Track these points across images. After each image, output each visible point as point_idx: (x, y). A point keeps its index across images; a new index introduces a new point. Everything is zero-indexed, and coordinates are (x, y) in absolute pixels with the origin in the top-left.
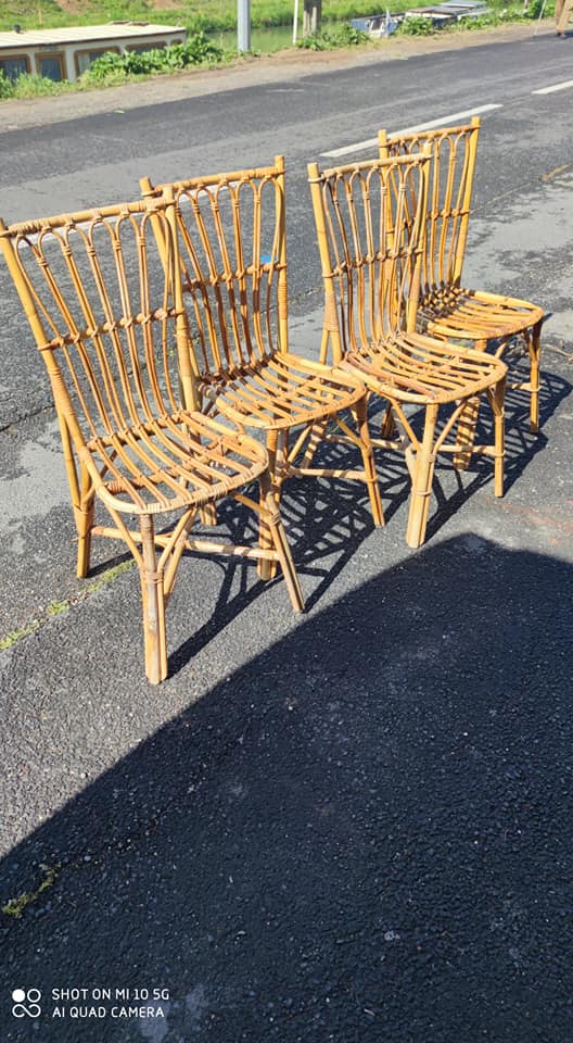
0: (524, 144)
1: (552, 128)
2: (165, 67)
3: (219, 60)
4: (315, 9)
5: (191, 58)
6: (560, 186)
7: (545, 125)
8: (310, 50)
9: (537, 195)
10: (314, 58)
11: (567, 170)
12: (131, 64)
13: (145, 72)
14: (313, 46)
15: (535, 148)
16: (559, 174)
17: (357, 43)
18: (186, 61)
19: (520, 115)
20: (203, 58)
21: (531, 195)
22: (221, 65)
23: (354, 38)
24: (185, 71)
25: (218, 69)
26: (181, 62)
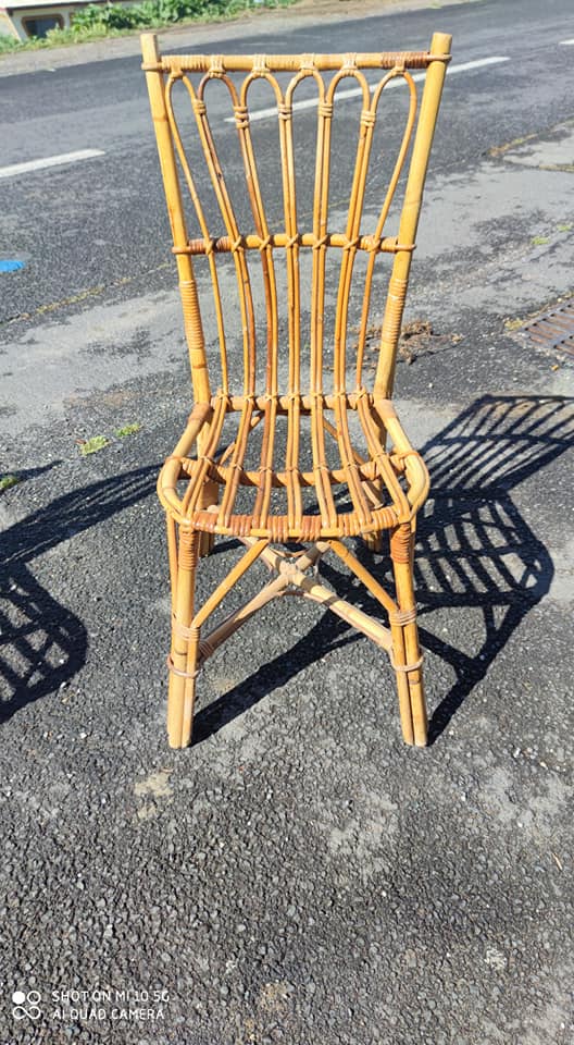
0: (498, 106)
1: (551, 85)
2: (155, 22)
3: (222, 13)
5: (189, 11)
6: (510, 163)
7: (544, 82)
9: (461, 176)
10: (335, 8)
11: (532, 142)
12: (112, 18)
13: (130, 26)
15: (509, 111)
16: (517, 146)
18: (182, 13)
19: (523, 71)
20: (203, 9)
21: (455, 176)
22: (221, 18)
24: (176, 25)
25: (218, 22)
26: (176, 15)
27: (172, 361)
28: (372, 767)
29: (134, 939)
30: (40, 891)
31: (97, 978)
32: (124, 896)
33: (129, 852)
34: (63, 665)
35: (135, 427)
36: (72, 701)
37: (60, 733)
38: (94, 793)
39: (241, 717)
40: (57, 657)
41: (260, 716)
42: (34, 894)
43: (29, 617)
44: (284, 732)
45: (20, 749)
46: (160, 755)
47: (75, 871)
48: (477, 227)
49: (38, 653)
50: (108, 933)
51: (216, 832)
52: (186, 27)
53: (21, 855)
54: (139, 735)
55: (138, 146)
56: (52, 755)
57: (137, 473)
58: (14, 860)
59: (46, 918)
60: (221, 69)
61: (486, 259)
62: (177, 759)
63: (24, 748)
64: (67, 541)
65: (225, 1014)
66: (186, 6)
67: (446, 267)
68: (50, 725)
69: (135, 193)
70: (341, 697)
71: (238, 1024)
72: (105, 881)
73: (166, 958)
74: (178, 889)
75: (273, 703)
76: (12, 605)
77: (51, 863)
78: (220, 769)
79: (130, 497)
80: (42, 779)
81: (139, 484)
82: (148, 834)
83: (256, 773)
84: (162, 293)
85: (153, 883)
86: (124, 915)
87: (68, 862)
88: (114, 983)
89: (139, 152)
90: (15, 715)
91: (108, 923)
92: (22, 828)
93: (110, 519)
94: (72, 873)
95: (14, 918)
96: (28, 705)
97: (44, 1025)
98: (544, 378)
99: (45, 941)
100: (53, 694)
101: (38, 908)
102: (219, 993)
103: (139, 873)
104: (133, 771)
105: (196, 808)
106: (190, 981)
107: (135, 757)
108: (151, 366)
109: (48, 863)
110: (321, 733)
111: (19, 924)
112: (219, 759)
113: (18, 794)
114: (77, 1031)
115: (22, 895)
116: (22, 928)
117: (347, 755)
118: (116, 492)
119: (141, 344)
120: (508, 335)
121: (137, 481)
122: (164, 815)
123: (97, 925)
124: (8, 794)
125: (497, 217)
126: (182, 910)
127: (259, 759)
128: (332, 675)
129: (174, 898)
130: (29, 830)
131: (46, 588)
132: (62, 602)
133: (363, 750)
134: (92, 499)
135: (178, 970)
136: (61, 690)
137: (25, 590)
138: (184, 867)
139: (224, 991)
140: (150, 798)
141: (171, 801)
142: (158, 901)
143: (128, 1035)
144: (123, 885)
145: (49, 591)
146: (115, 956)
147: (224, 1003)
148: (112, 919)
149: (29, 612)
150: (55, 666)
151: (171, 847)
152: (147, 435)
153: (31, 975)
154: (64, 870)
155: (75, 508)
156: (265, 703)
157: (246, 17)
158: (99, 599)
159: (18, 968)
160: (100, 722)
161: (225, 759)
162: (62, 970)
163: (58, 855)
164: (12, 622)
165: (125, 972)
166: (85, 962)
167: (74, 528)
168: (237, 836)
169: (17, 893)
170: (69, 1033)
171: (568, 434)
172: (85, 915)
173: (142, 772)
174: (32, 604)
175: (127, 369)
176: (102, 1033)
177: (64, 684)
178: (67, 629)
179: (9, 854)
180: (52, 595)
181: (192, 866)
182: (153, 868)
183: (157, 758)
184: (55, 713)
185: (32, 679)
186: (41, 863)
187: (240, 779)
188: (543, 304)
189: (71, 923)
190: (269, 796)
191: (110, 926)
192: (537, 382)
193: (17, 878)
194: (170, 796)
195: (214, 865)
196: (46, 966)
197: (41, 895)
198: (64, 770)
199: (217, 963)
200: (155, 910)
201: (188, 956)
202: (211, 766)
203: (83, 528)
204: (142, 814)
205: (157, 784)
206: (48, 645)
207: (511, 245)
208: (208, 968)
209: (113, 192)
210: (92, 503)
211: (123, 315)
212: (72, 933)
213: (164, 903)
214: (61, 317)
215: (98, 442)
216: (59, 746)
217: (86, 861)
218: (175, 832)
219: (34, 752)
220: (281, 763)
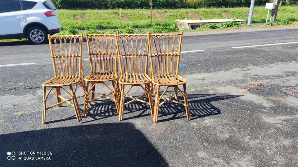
2: (221, 28)
4: (274, 16)
5: (230, 26)
8: (269, 25)
9: (286, 63)
12: (211, 26)
13: (215, 28)
14: (271, 25)
17: (287, 24)
18: (228, 26)
21: (284, 63)
22: (238, 28)
23: (286, 23)
24: (226, 29)
25: (237, 29)
26: (226, 27)
35: (200, 89)
48: (284, 72)
51: (201, 130)
52: (228, 29)
55: (211, 50)
57: (199, 95)
61: (283, 77)
66: (229, 25)
67: (273, 77)
69: (208, 58)
84: (209, 73)
89: (211, 51)
105: (199, 127)
108: (204, 82)
110: (220, 126)
117: (224, 129)
119: (203, 79)
120: (282, 89)
125: (290, 71)
141: (196, 126)
147: (198, 142)
151: (195, 129)
152: (202, 90)
157: (244, 28)
163: (180, 126)
168: (204, 131)
175: (201, 82)
186: (177, 126)
188: (293, 86)
190: (210, 129)
199: (198, 139)
201: (195, 138)
204: (191, 126)
207: (291, 76)
209: (204, 57)
211: (201, 75)
214: (190, 74)
215: (193, 90)
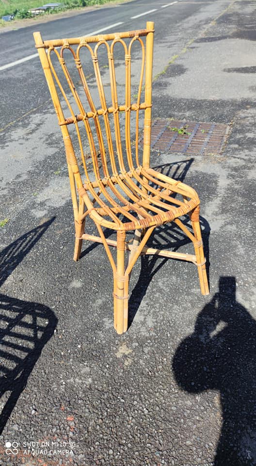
27: (2, 189)
28: (196, 309)
29: (158, 409)
30: (107, 411)
31: (154, 430)
32: (142, 396)
33: (132, 379)
34: (48, 324)
35: (6, 220)
36: (64, 336)
37: (68, 350)
38: (101, 365)
39: (138, 312)
40: (43, 322)
41: (145, 309)
42: (106, 414)
43: (16, 312)
44: (158, 310)
45: (55, 364)
46: (117, 339)
47: (116, 397)
49: (33, 324)
50: (146, 412)
51: (159, 356)
53: (88, 402)
54: (103, 336)
56: (71, 360)
58: (87, 406)
59: (118, 419)
60: (68, 45)
62: (125, 338)
63: (56, 363)
64: (10, 276)
65: (208, 416)
68: (61, 349)
70: (169, 290)
71: (215, 417)
72: (131, 395)
73: (174, 408)
74: (161, 383)
75: (146, 302)
76: (4, 311)
77: (104, 399)
78: (144, 333)
79: (26, 249)
80: (75, 371)
81: (26, 242)
82: (135, 370)
83: (158, 329)
85: (150, 385)
86: (147, 402)
87: (110, 395)
88: (161, 428)
90: (42, 352)
91: (143, 408)
92: (81, 393)
93: (23, 260)
94: (115, 398)
95: (104, 427)
96: (45, 345)
97: (146, 458)
98: (158, 159)
99: (123, 428)
100: (53, 337)
101: (111, 418)
102: (201, 409)
103: (142, 384)
104: (110, 350)
105: (146, 351)
106: (189, 411)
107: (107, 344)
109: (102, 400)
110: (171, 305)
111: (108, 428)
112: (141, 330)
113: (68, 381)
114: (161, 453)
115: (101, 417)
116: (110, 428)
117: (185, 309)
118: (18, 249)
121: (24, 241)
122: (136, 359)
123: (140, 411)
124: (64, 383)
126: (167, 389)
127: (156, 324)
128: (160, 284)
129: (162, 386)
130: (84, 392)
131: (15, 297)
132: (28, 300)
133: (189, 305)
134: (9, 255)
135: (182, 410)
136: (55, 334)
137: (6, 302)
138: (157, 374)
139: (202, 408)
140: (125, 356)
141: (134, 354)
142: (156, 390)
143: (180, 443)
144: (139, 392)
145: (18, 298)
146: (154, 419)
147: (205, 412)
148: (144, 407)
149: (15, 310)
150: (45, 326)
151: (147, 369)
152: (14, 222)
153: (127, 444)
154: (111, 399)
155: (3, 261)
156: (143, 303)
158: (44, 293)
159: (120, 445)
160: (82, 338)
161: (143, 330)
162: (139, 435)
163: (104, 395)
164: (10, 317)
165: (163, 421)
166: (144, 427)
167: (10, 269)
168: (168, 354)
169: (98, 418)
170: (158, 455)
171: (180, 176)
172: (132, 410)
173: (115, 349)
174: (14, 306)
176: (171, 448)
177: (55, 331)
178: (39, 310)
179: (82, 405)
180: (21, 299)
181: (160, 372)
182: (146, 380)
183: (117, 341)
184: (60, 344)
185: (38, 335)
186: (99, 401)
187: (154, 334)
189: (128, 416)
190: (169, 335)
191: (145, 409)
192: (156, 161)
193: (93, 412)
194: (133, 352)
195: (167, 368)
196: (131, 437)
197: (108, 413)
198: (81, 363)
199: (193, 400)
200: (157, 394)
201: (181, 403)
202: (140, 334)
203: (14, 268)
204: (126, 363)
205: (123, 350)
206: (35, 320)
208: (191, 404)
210: (10, 257)
212: (132, 419)
213: (159, 390)
216: (72, 355)
217: (117, 391)
218: (144, 364)
219: (63, 362)
220: (164, 322)
